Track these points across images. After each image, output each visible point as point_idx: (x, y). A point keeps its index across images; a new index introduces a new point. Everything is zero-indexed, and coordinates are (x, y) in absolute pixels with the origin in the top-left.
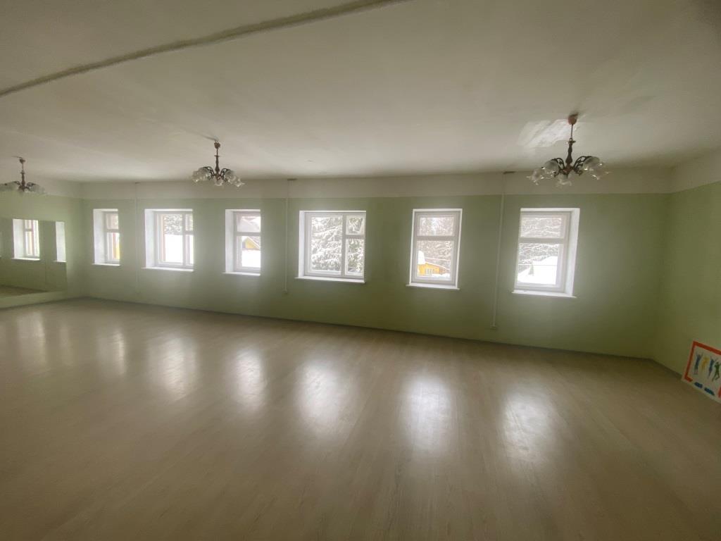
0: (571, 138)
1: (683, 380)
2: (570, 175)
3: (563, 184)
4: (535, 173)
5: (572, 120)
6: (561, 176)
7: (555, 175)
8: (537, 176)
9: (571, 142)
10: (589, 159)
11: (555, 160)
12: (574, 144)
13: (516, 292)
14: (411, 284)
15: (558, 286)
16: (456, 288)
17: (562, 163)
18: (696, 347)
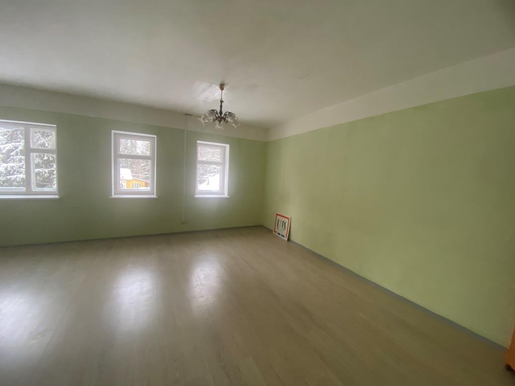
0: (221, 99)
1: (274, 232)
2: (222, 122)
3: (219, 127)
4: (203, 117)
5: (222, 87)
6: (217, 122)
7: (214, 120)
8: (204, 119)
9: (222, 102)
10: (230, 114)
11: (213, 110)
12: (223, 103)
13: (197, 196)
14: (114, 196)
15: (220, 191)
16: (155, 196)
17: (217, 113)
18: (278, 216)
